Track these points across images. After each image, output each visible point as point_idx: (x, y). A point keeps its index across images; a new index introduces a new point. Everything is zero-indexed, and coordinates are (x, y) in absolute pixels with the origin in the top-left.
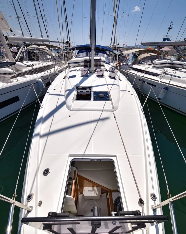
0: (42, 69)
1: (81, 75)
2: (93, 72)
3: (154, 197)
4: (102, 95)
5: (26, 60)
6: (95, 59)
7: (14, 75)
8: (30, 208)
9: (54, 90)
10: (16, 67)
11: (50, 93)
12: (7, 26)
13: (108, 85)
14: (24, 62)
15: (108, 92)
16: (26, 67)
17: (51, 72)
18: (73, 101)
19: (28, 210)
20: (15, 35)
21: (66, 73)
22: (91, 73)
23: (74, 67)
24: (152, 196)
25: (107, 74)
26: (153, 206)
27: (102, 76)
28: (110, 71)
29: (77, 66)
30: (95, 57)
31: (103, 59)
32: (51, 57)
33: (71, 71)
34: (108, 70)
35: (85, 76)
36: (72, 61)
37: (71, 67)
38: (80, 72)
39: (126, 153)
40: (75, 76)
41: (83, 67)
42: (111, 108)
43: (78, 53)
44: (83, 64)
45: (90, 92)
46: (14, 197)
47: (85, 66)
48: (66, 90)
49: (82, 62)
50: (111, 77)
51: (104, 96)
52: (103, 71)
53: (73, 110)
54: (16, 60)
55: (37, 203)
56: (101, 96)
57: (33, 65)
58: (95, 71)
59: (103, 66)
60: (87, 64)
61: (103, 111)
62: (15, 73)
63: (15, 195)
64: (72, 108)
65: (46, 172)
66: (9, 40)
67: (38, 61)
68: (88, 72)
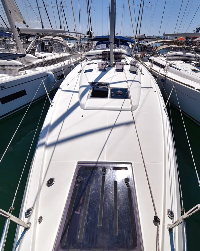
0: (54, 61)
1: (98, 69)
2: (112, 66)
3: (171, 215)
4: (119, 91)
5: (38, 51)
6: (114, 52)
7: (23, 67)
8: (28, 225)
9: (68, 85)
10: (26, 59)
11: (63, 89)
12: (20, 18)
13: (128, 82)
14: (36, 54)
15: (127, 88)
16: (37, 59)
17: (64, 64)
18: (87, 99)
19: (26, 227)
20: (28, 26)
21: (82, 67)
22: (109, 66)
23: (92, 59)
24: (169, 213)
25: (127, 68)
26: (169, 225)
27: (122, 71)
28: (131, 65)
29: (95, 59)
30: (114, 49)
31: (124, 51)
32: (67, 48)
33: (88, 64)
34: (129, 63)
35: (104, 70)
36: (89, 53)
37: (89, 60)
38: (97, 66)
39: (143, 161)
40: (91, 70)
41: (101, 60)
42: (130, 107)
43: (97, 44)
44: (101, 57)
45: (107, 88)
46: (11, 210)
47: (104, 59)
48: (81, 86)
49: (100, 54)
50: (131, 72)
51: (123, 94)
52: (123, 65)
53: (87, 108)
54: (27, 52)
55: (37, 219)
56: (118, 93)
57: (45, 57)
58: (114, 64)
59: (124, 58)
60: (105, 56)
61: (121, 110)
62: (24, 66)
63: (12, 208)
64: (85, 107)
65: (50, 182)
66: (21, 32)
67: (52, 52)
68: (106, 66)
